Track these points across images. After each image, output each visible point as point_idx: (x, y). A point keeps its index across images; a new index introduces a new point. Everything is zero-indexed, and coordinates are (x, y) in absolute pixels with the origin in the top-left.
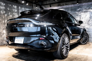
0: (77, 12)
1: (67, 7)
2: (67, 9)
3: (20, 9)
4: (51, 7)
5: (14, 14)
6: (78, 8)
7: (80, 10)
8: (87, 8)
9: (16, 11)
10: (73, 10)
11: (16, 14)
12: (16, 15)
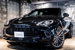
0: (65, 7)
1: (55, 2)
2: (55, 4)
3: (8, 2)
4: (39, 1)
5: (2, 7)
6: (66, 3)
7: (67, 5)
8: (74, 4)
9: (4, 4)
10: (60, 5)
11: (4, 7)
12: (4, 9)
